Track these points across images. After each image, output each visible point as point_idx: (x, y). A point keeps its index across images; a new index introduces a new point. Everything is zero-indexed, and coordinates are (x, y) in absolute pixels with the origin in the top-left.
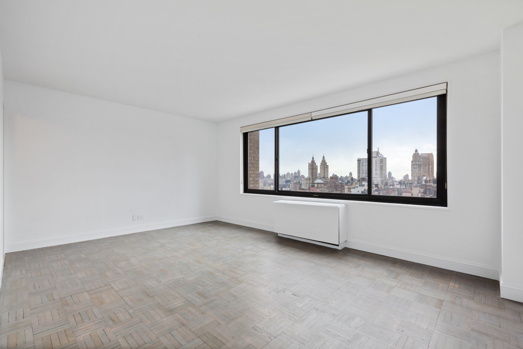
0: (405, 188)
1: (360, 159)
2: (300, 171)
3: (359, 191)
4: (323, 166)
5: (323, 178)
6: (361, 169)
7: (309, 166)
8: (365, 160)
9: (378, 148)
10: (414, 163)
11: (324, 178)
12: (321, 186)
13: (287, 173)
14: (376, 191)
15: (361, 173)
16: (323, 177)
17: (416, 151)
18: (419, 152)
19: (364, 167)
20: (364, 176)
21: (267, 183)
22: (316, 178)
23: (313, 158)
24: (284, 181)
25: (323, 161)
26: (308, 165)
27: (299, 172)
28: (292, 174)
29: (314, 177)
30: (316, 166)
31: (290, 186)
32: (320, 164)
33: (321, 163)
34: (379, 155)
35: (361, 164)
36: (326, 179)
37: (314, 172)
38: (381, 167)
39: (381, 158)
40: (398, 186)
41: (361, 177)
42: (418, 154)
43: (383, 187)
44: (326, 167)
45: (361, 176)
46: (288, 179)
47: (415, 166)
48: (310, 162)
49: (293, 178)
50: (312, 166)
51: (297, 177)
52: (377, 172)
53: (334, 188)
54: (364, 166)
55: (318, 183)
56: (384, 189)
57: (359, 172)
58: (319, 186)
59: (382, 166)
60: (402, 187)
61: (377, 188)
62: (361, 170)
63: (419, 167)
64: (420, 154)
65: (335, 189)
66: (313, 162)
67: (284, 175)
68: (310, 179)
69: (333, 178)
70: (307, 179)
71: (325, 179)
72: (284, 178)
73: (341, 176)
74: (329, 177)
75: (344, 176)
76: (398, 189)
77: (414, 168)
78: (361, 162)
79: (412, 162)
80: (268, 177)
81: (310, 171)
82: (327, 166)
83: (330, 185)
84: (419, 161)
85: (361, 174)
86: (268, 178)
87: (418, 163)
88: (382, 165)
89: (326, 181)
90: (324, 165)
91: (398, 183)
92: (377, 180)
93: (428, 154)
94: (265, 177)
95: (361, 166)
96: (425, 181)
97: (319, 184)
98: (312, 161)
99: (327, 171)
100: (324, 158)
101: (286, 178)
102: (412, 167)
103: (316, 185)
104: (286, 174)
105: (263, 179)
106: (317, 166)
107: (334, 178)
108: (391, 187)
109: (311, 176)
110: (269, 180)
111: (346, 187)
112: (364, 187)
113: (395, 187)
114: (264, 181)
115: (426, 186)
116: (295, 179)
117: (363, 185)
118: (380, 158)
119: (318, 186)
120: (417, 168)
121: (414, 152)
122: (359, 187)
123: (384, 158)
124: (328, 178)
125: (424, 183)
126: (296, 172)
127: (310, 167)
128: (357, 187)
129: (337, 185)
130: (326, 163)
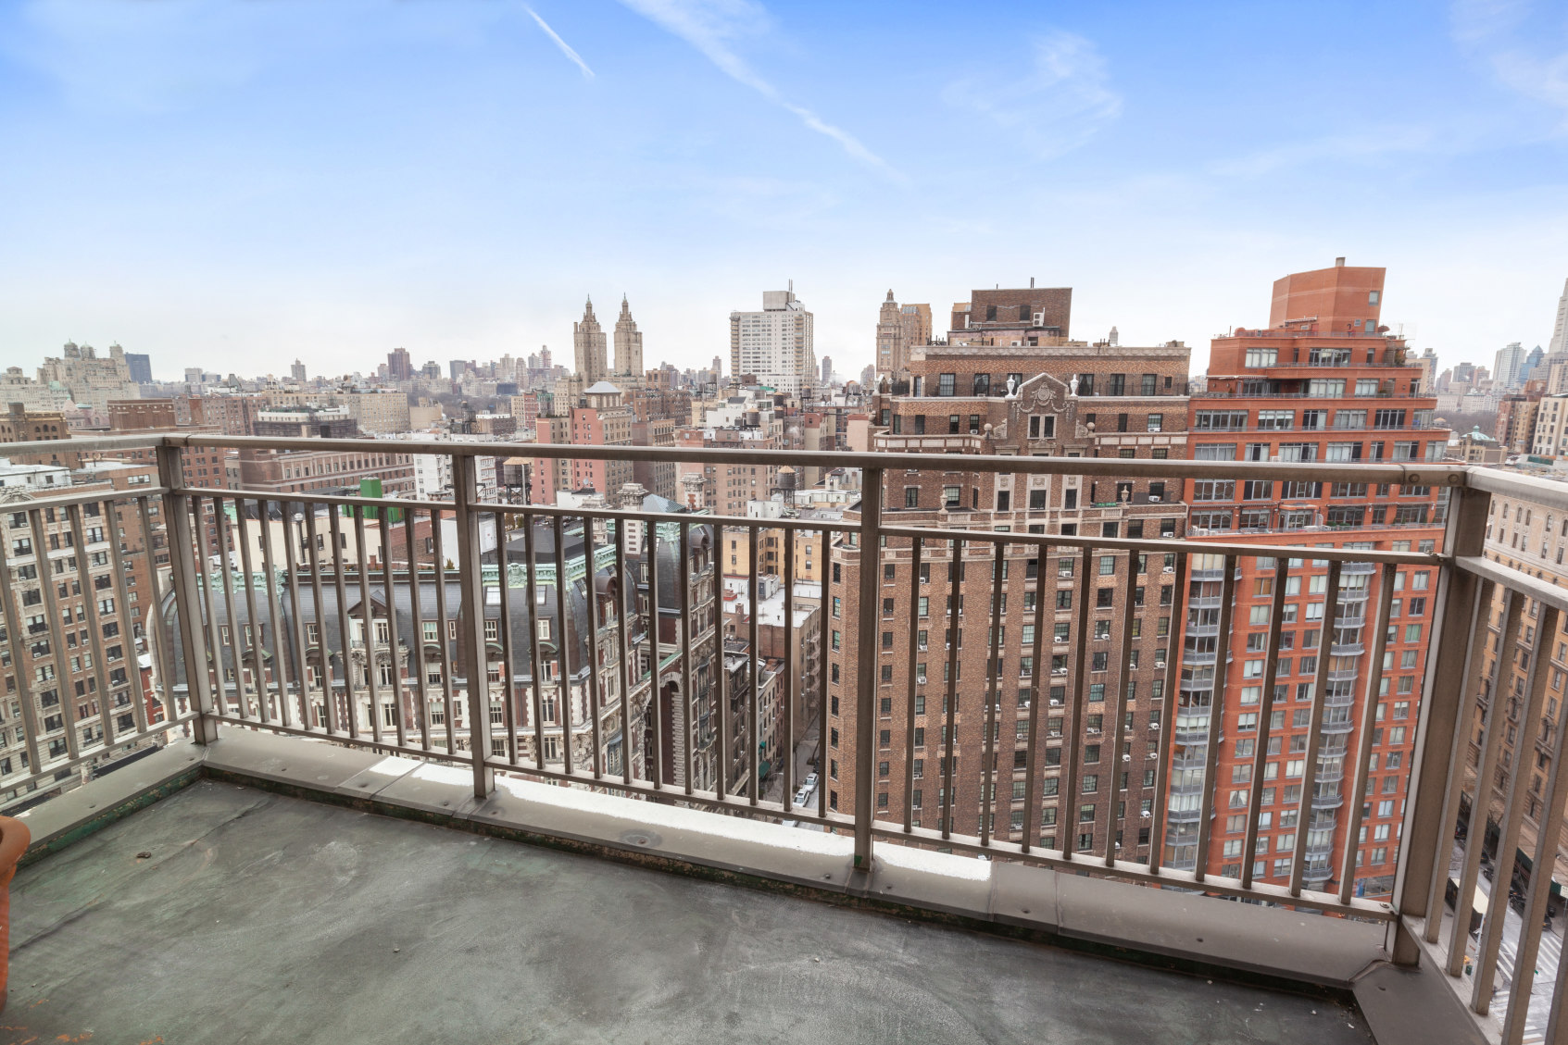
0: (858, 407)
1: (737, 316)
2: (549, 352)
3: (727, 420)
4: (622, 334)
5: (624, 376)
6: (741, 346)
7: (576, 333)
8: (751, 319)
9: (791, 282)
10: (883, 331)
11: (630, 375)
12: (611, 405)
13: (503, 356)
14: (777, 417)
15: (742, 360)
16: (624, 372)
17: (890, 295)
18: (896, 299)
19: (751, 342)
20: (752, 369)
21: (425, 393)
22: (602, 375)
23: (589, 307)
24: (492, 386)
25: (622, 316)
26: (573, 330)
27: (545, 353)
28: (520, 361)
29: (594, 373)
30: (599, 334)
31: (513, 406)
32: (614, 329)
33: (618, 326)
34: (794, 305)
35: (741, 333)
36: (636, 381)
37: (593, 357)
38: (799, 340)
39: (799, 312)
40: (840, 402)
41: (741, 373)
42: (895, 304)
43: (798, 405)
44: (633, 337)
45: (742, 369)
46: (508, 380)
47: (886, 341)
48: (580, 320)
49: (526, 375)
50: (588, 334)
51: (541, 371)
52: (787, 357)
53: (659, 409)
54: (751, 337)
55: (601, 395)
56: (802, 411)
57: (735, 357)
58: (605, 405)
59: (802, 338)
60: (850, 404)
61: (780, 408)
62: (741, 350)
63: (895, 344)
64: (899, 307)
65: (663, 412)
66: (589, 318)
67: (493, 364)
68: (580, 380)
69: (656, 376)
70: (571, 381)
71: (632, 379)
72: (493, 375)
73: (688, 371)
74: (645, 374)
75: (697, 368)
76: (839, 410)
77: (884, 348)
78: (741, 324)
79: (879, 327)
80: (430, 373)
81: (582, 351)
82: (636, 334)
83: (645, 400)
84: (895, 327)
85: (742, 364)
86: (428, 376)
87: (893, 331)
88: (800, 335)
89: (634, 384)
90: (628, 330)
91: (840, 392)
92: (786, 383)
93: (918, 307)
94: (417, 374)
95: (741, 338)
96: (881, 385)
97: (605, 398)
98: (585, 317)
99: (639, 353)
100: (625, 305)
101: (500, 376)
102: (878, 345)
103: (594, 402)
104: (498, 362)
105: (409, 378)
106: (605, 334)
107: (659, 377)
108: (823, 404)
109: (586, 369)
110: (433, 382)
111: (695, 405)
112: (742, 406)
113: (833, 404)
114: (415, 388)
115: (881, 400)
116: (531, 380)
117: (741, 400)
118: (796, 314)
119: (601, 403)
120: (892, 347)
121: (885, 300)
122: (728, 406)
123: (806, 313)
124: (642, 376)
125: (876, 392)
126: (537, 355)
127: (581, 337)
128: (723, 406)
129: (670, 399)
130: (635, 325)
